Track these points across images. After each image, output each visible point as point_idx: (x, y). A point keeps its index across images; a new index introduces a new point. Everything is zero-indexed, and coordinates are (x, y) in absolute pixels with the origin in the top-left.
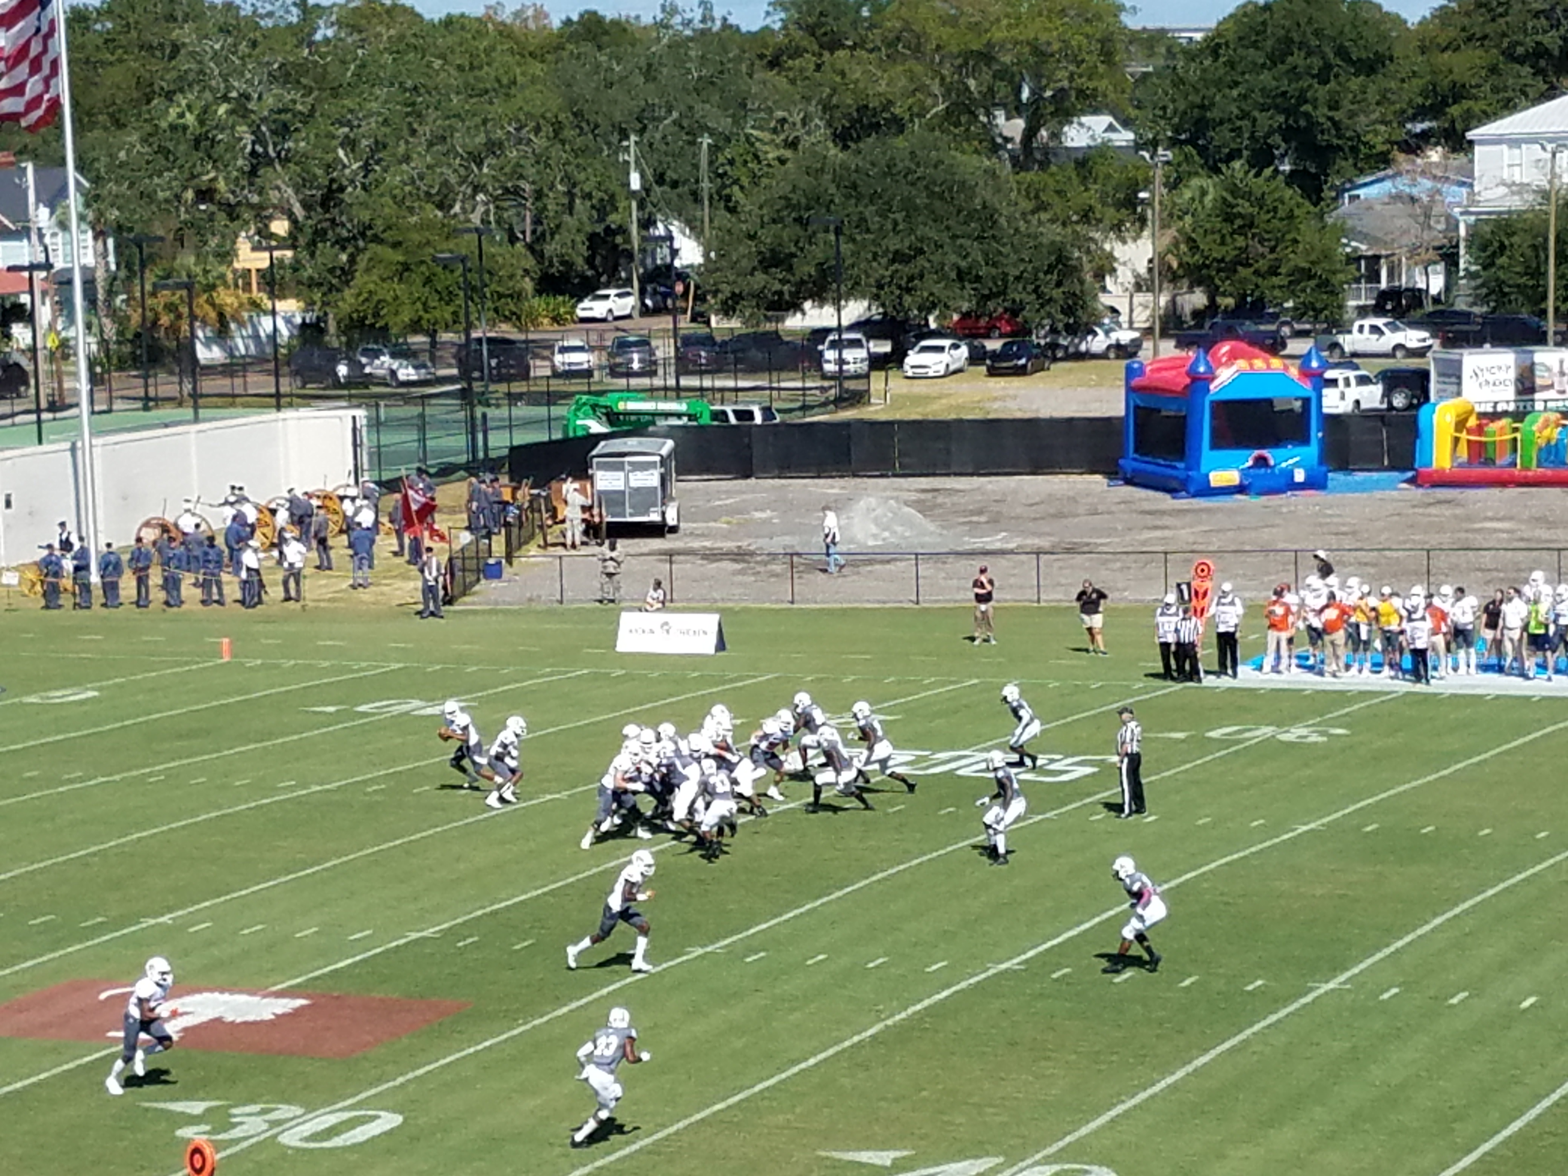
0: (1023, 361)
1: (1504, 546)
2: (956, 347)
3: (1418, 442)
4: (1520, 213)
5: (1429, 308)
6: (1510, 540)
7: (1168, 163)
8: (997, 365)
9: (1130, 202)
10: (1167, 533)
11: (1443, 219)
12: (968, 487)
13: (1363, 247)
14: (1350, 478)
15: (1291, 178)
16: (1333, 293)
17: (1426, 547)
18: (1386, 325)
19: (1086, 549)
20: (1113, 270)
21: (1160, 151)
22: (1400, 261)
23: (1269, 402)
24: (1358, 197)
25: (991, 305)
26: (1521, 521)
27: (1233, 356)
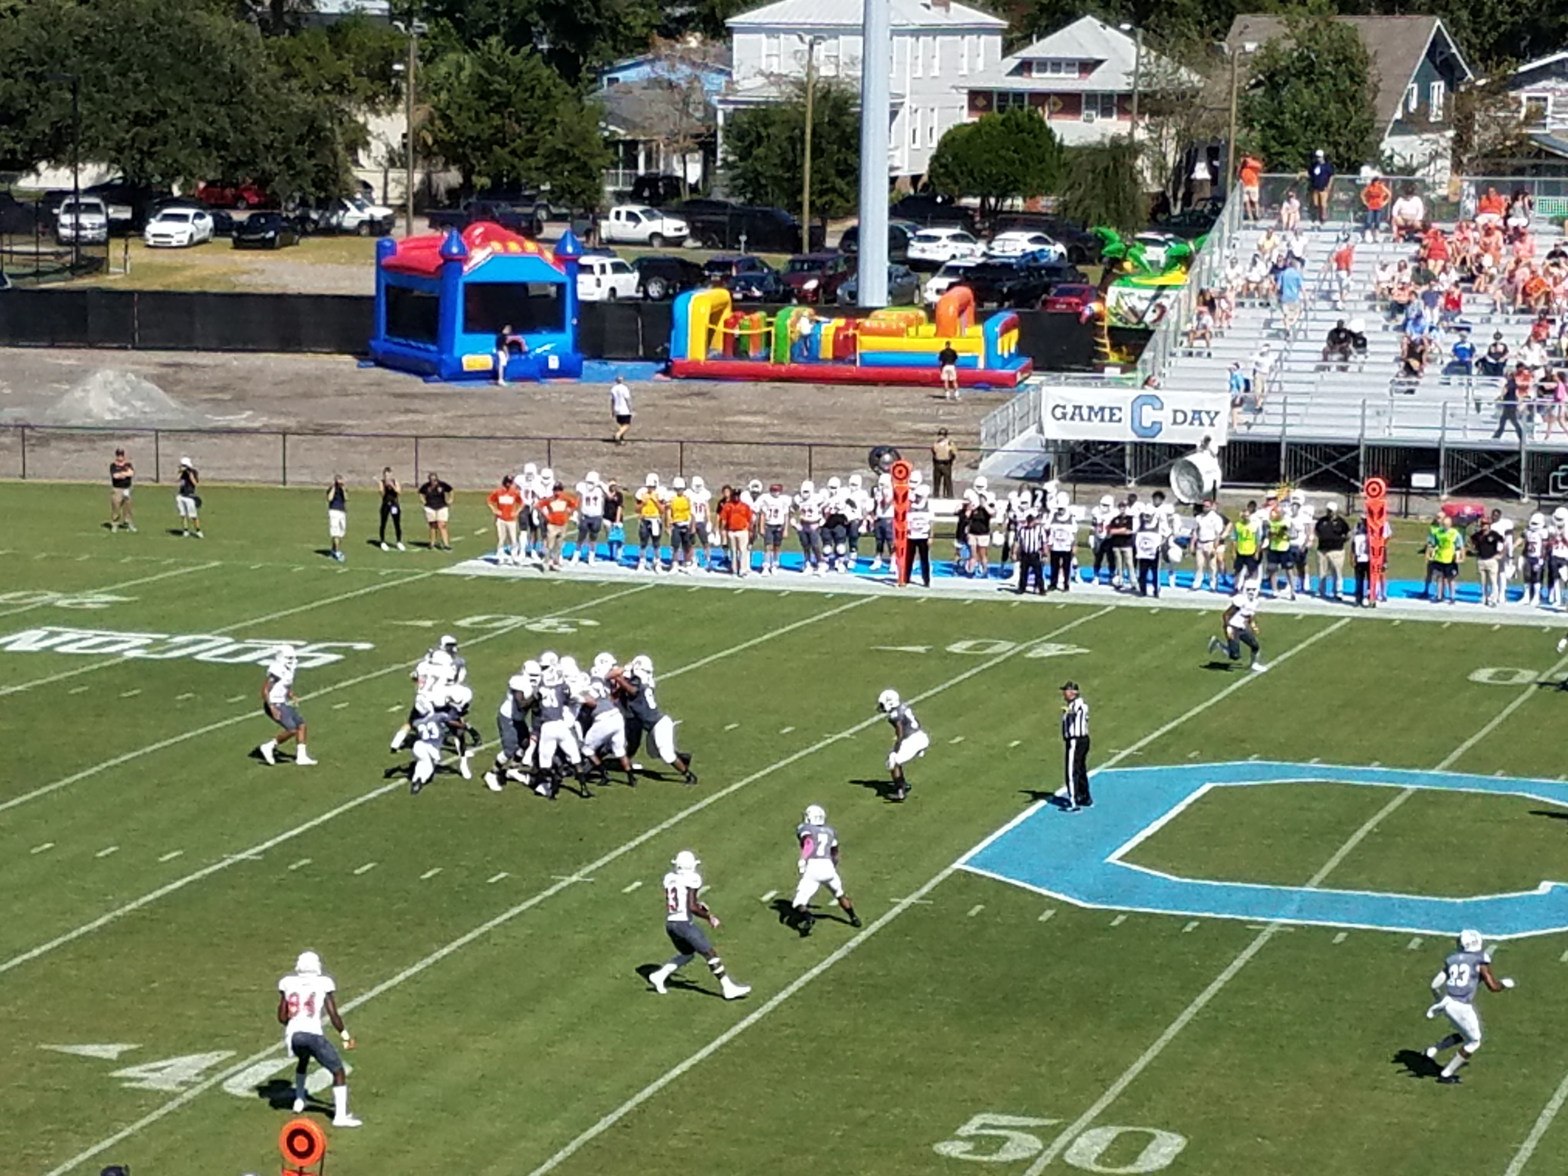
0: (271, 234)
1: (758, 440)
2: (199, 216)
3: (673, 333)
4: (777, 104)
5: (686, 196)
6: (762, 435)
7: (423, 35)
8: (244, 237)
9: (385, 75)
10: (420, 417)
11: (701, 107)
12: (211, 363)
13: (622, 132)
14: (605, 368)
15: (549, 58)
16: (591, 177)
17: (681, 438)
18: (642, 212)
19: (334, 431)
20: (366, 145)
21: (416, 22)
22: (658, 146)
23: (523, 286)
24: (617, 80)
25: (240, 175)
26: (776, 416)
27: (486, 239)
